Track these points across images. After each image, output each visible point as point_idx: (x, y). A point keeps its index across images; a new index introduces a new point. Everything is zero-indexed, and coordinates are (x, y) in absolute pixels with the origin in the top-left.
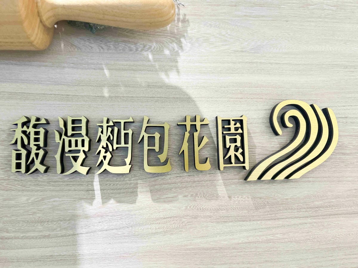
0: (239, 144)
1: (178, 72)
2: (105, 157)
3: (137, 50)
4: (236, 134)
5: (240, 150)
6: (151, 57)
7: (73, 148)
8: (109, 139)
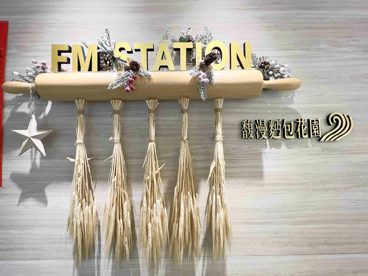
0: (317, 128)
1: (293, 103)
2: (272, 133)
3: (279, 96)
4: (316, 125)
5: (318, 131)
6: (284, 99)
7: (262, 130)
8: (273, 127)
